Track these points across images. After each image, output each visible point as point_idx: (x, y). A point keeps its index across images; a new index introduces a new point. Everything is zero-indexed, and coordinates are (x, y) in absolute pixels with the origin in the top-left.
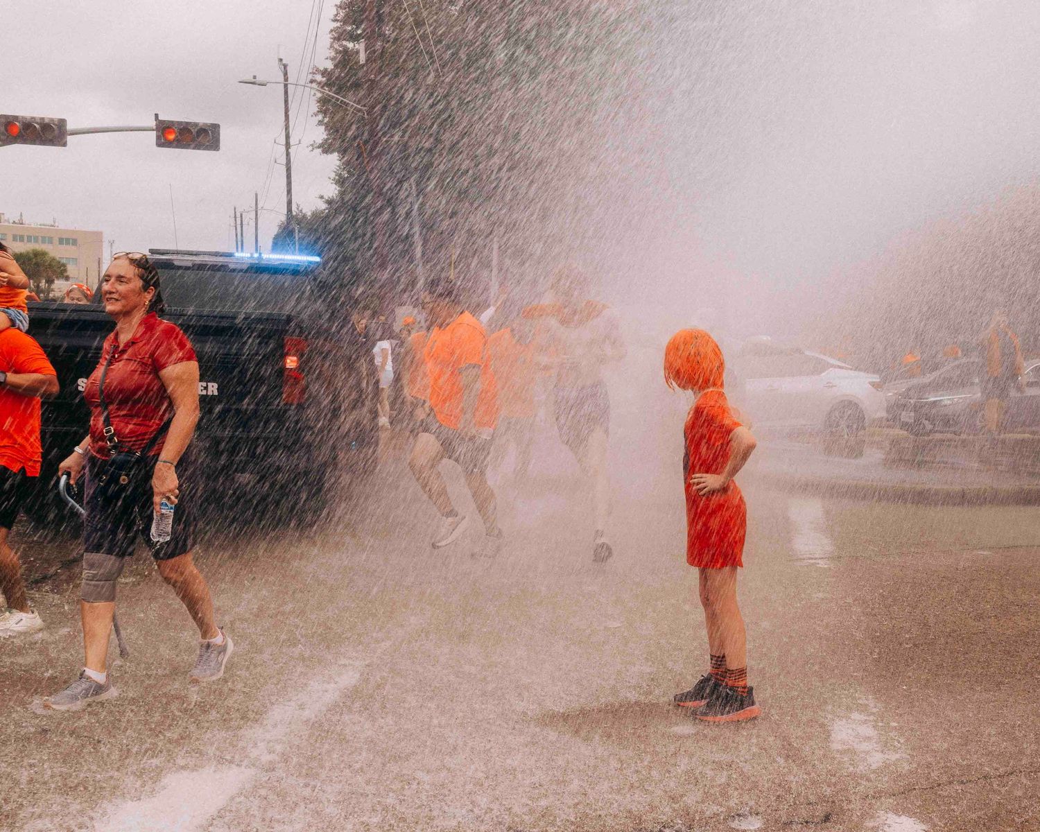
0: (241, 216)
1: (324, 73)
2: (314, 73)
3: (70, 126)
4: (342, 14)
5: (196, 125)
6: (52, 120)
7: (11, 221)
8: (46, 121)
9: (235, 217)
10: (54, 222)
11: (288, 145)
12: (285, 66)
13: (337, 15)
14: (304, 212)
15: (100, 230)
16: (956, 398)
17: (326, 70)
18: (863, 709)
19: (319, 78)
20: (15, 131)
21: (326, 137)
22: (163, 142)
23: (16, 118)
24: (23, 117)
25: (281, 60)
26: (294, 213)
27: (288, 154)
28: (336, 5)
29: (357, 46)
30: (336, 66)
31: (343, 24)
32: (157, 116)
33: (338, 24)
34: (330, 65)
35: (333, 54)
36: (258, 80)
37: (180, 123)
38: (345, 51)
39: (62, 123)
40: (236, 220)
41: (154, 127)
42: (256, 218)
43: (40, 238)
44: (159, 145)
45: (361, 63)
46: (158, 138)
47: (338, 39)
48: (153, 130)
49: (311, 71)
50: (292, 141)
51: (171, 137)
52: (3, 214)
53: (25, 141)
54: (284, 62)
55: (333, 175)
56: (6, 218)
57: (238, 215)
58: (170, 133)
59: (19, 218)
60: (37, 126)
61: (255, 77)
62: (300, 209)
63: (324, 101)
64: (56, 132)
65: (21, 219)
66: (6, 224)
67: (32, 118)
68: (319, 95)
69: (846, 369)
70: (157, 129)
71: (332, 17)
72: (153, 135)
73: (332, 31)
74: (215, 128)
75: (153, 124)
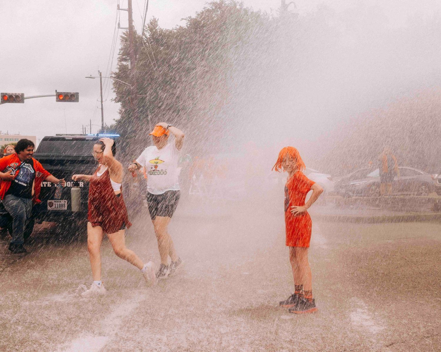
0: (85, 128)
1: (116, 74)
2: (111, 74)
3: (25, 96)
4: (122, 51)
5: (70, 93)
6: (19, 94)
7: (4, 134)
8: (17, 94)
9: (83, 129)
10: (19, 133)
11: (102, 101)
12: (101, 73)
13: (119, 53)
14: (107, 126)
15: (35, 135)
16: (361, 183)
17: (116, 72)
18: (361, 307)
19: (113, 76)
20: (6, 98)
21: (116, 96)
22: (59, 100)
23: (6, 94)
24: (9, 93)
25: (99, 71)
26: (104, 126)
27: (102, 105)
28: (119, 49)
29: (127, 63)
30: (120, 71)
31: (122, 56)
32: (56, 91)
33: (120, 56)
34: (117, 71)
35: (119, 67)
36: (92, 76)
37: (64, 93)
38: (123, 65)
39: (23, 95)
40: (83, 130)
41: (55, 95)
42: (91, 129)
43: (14, 139)
44: (57, 101)
45: (129, 68)
46: (57, 99)
47: (120, 61)
48: (55, 96)
49: (110, 73)
50: (103, 100)
51: (61, 98)
52: (1, 131)
53: (9, 102)
54: (100, 72)
55: (119, 111)
56: (2, 133)
57: (84, 128)
58: (61, 97)
59: (7, 132)
60: (14, 96)
61: (91, 75)
62: (106, 124)
63: (115, 83)
64: (21, 98)
65: (8, 133)
66: (2, 135)
67: (12, 94)
68: (114, 82)
69: (318, 172)
70: (56, 95)
71: (118, 53)
72: (55, 97)
73: (118, 58)
74: (77, 94)
75: (55, 94)
